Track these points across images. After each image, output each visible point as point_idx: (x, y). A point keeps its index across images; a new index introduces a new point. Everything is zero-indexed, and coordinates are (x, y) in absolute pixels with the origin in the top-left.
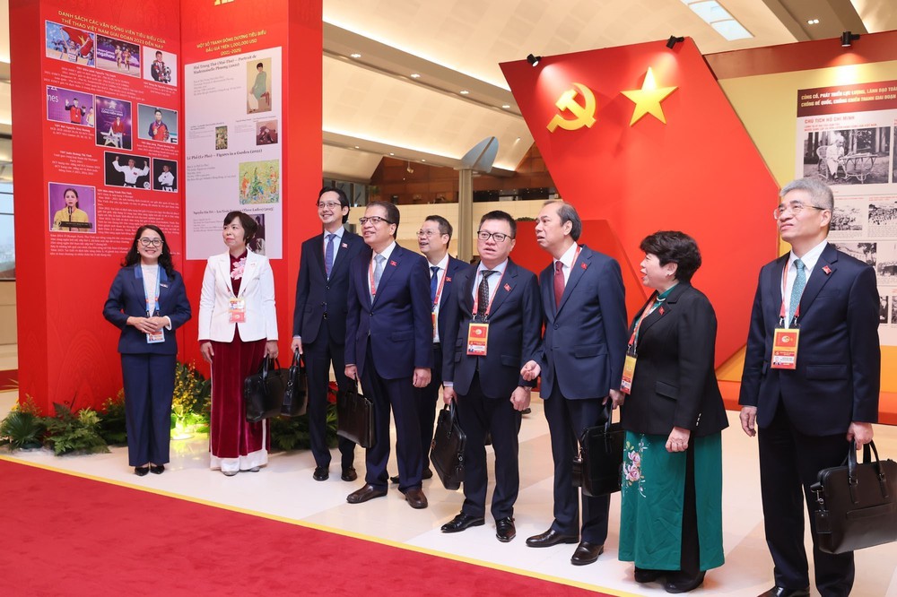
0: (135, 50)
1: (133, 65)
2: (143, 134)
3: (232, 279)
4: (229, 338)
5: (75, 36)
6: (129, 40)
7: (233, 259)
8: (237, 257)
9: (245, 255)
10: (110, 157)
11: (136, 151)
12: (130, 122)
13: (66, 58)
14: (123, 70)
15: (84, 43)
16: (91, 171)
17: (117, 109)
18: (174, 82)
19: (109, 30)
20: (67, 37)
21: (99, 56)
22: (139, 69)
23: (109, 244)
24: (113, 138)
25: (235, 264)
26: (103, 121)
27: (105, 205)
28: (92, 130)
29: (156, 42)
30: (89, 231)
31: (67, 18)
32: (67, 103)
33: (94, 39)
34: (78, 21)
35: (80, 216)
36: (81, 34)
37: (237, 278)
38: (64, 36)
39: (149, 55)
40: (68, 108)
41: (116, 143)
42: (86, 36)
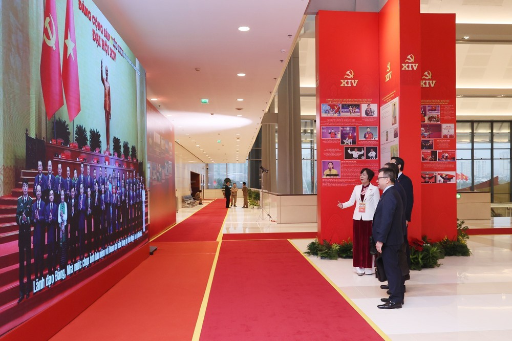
0: (358, 106)
1: (357, 112)
2: (361, 138)
3: (361, 195)
4: (359, 219)
5: (332, 107)
6: (355, 103)
7: (363, 187)
8: (365, 186)
9: (368, 186)
10: (347, 149)
11: (358, 145)
12: (356, 134)
13: (329, 115)
14: (353, 115)
15: (336, 109)
16: (339, 155)
17: (350, 130)
18: (376, 115)
19: (347, 101)
20: (330, 107)
21: (342, 112)
22: (360, 113)
23: (346, 182)
24: (348, 141)
25: (364, 189)
26: (344, 136)
27: (344, 167)
28: (339, 140)
29: (368, 101)
30: (337, 177)
31: (329, 101)
32: (329, 131)
33: (340, 106)
34: (334, 101)
35: (334, 172)
36: (335, 105)
37: (363, 194)
38: (328, 108)
39: (364, 107)
40: (329, 133)
41: (349, 143)
42: (337, 106)
